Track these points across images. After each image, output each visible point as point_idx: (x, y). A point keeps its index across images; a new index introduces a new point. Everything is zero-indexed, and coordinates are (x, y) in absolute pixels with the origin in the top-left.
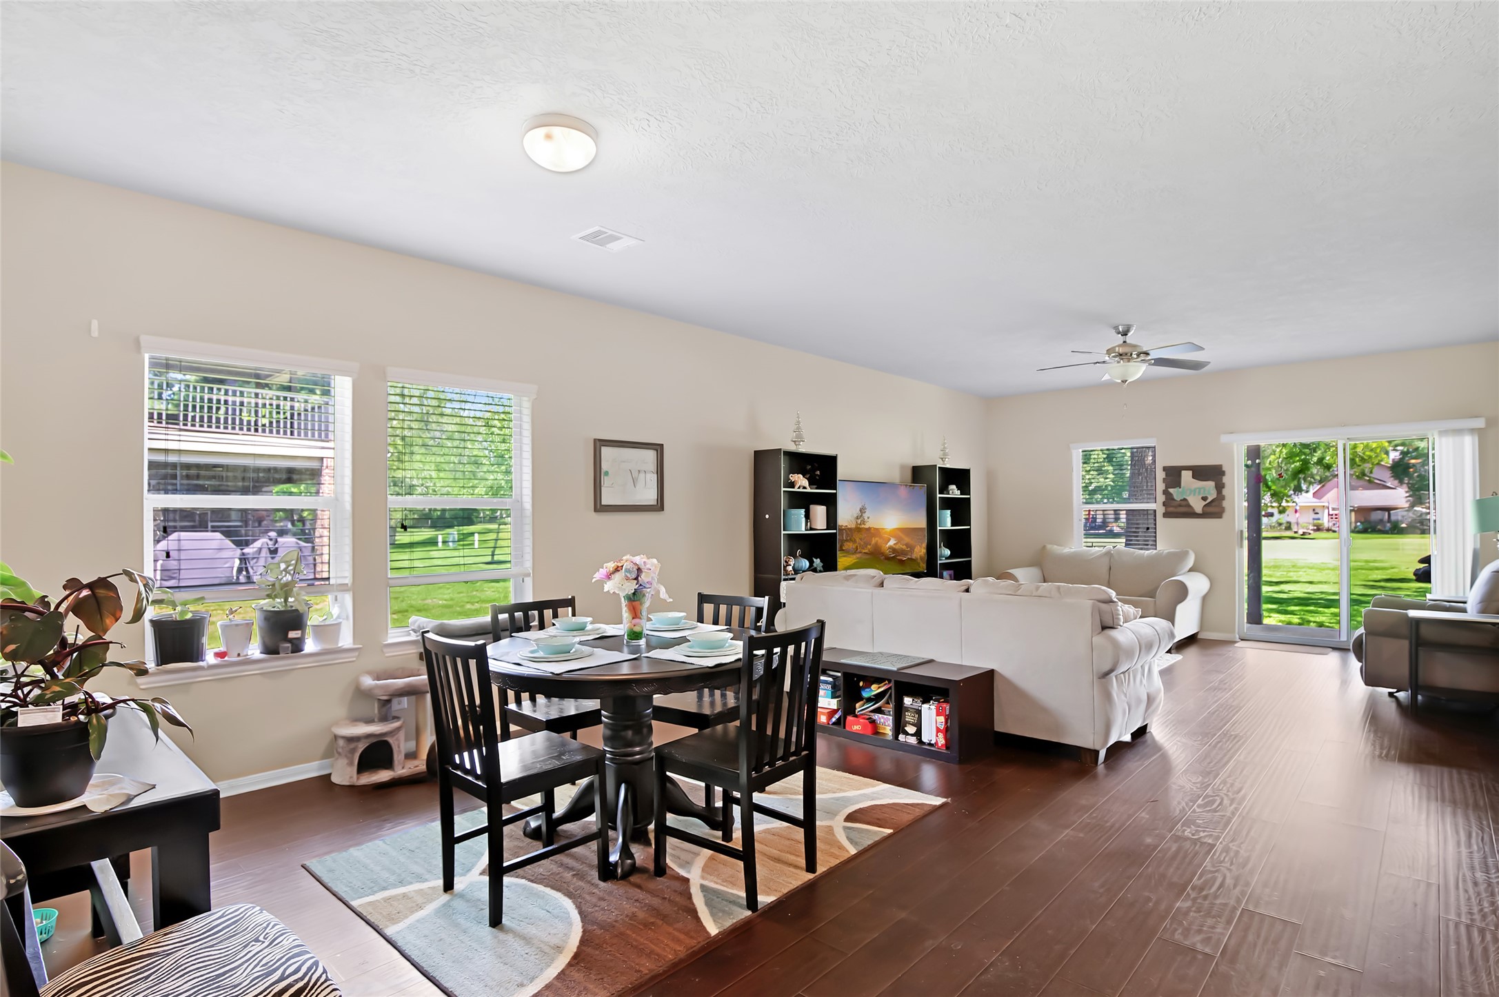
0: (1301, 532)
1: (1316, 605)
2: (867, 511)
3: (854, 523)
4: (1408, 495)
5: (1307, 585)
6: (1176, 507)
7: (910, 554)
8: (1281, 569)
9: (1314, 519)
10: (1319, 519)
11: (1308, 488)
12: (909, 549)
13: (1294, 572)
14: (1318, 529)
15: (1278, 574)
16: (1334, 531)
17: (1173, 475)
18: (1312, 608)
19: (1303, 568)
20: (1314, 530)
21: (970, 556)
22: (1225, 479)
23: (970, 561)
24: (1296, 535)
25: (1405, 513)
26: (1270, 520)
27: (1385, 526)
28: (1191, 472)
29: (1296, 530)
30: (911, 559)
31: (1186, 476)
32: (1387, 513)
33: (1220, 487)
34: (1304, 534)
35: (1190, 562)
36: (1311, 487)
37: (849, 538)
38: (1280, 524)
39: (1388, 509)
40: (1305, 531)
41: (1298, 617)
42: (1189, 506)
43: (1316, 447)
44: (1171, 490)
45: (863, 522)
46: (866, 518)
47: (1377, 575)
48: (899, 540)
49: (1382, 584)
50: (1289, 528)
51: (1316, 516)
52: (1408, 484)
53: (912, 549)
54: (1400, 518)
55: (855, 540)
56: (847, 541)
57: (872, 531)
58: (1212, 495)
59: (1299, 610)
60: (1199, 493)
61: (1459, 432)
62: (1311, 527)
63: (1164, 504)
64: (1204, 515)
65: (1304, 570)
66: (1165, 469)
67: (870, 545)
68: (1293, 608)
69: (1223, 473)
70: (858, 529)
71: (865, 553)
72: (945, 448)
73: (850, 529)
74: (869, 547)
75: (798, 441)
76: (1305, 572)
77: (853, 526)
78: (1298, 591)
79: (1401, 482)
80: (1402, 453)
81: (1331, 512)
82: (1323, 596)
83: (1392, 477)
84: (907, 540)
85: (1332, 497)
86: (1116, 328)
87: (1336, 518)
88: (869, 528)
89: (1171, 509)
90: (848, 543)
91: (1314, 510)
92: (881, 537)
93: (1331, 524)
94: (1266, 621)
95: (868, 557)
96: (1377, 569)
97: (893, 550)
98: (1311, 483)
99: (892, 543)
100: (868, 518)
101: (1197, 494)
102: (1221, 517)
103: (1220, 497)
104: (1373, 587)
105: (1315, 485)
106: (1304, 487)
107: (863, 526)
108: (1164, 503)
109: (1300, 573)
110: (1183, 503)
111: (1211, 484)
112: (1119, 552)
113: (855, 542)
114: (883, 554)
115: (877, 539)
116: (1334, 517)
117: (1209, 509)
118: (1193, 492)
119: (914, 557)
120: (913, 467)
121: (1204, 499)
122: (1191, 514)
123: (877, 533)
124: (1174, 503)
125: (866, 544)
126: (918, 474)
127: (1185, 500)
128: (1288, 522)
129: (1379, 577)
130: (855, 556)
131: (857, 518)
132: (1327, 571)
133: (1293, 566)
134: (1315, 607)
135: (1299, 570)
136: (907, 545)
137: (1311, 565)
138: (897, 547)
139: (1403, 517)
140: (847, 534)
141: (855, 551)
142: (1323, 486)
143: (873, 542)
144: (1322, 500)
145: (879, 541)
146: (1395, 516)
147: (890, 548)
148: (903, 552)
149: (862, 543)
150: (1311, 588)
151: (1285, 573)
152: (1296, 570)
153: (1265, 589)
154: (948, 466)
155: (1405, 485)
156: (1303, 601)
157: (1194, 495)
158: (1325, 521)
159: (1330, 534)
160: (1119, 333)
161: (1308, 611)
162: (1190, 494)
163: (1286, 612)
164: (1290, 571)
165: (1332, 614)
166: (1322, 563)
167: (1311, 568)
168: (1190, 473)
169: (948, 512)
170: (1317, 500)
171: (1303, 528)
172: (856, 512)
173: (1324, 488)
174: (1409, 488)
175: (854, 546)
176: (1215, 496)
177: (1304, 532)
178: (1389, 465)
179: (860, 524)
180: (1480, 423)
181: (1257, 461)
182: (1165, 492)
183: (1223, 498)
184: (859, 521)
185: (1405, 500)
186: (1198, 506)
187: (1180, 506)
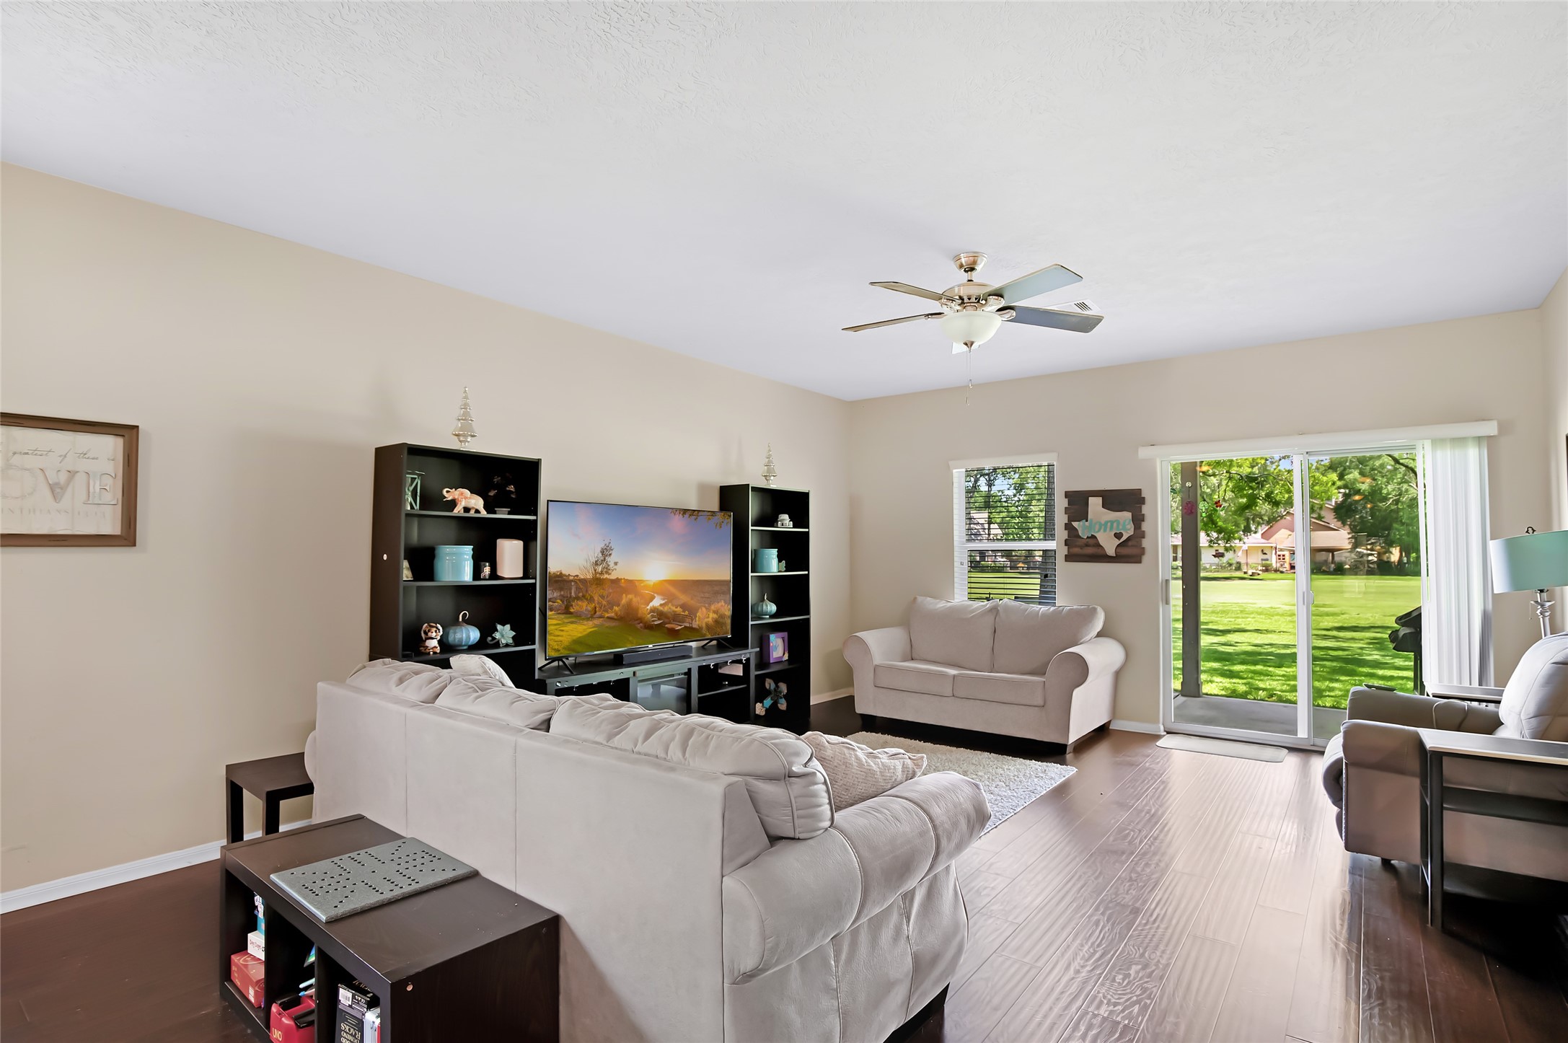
0: (1250, 572)
1: (1264, 662)
2: (613, 553)
3: (591, 571)
4: (1350, 536)
5: (1256, 635)
6: (1081, 547)
7: (688, 620)
8: (1229, 615)
9: (1262, 560)
10: (1267, 560)
11: (1256, 528)
12: (687, 613)
13: (1243, 618)
14: (1267, 569)
15: (1226, 621)
16: (1282, 572)
17: (1078, 503)
18: (1259, 667)
19: (1252, 613)
20: (1263, 571)
21: (808, 612)
22: (1146, 509)
23: (808, 620)
24: (1245, 576)
25: (1348, 554)
26: (1221, 560)
27: (1329, 568)
28: (1101, 498)
29: (1245, 571)
30: (691, 629)
31: (1095, 503)
32: (1331, 554)
33: (1138, 520)
34: (1253, 574)
35: (1098, 624)
36: (1260, 527)
37: (581, 594)
38: (1231, 565)
39: (1331, 551)
40: (1254, 571)
41: (1244, 681)
42: (1099, 545)
43: (1264, 481)
44: (1075, 524)
45: (607, 570)
46: (612, 565)
47: (1328, 622)
48: (670, 598)
49: (1335, 633)
50: (1239, 568)
51: (1265, 557)
52: (1350, 525)
53: (692, 612)
54: (1343, 559)
55: (592, 597)
56: (577, 598)
57: (623, 584)
58: (1128, 531)
59: (1246, 671)
60: (1111, 529)
61: (1459, 441)
62: (1260, 568)
63: (1067, 543)
64: (1118, 558)
65: (1252, 616)
66: (1067, 494)
67: (618, 605)
68: (1237, 668)
69: (1142, 501)
70: (598, 581)
71: (608, 618)
72: (769, 462)
73: (584, 581)
74: (616, 608)
75: (464, 436)
76: (1254, 618)
77: (589, 576)
78: (1244, 642)
79: (1344, 523)
80: (1345, 495)
81: (1278, 553)
82: (1273, 650)
83: (1335, 518)
84: (683, 598)
85: (1282, 538)
86: (957, 258)
87: (1284, 559)
88: (617, 581)
89: (1076, 550)
90: (580, 603)
91: (1262, 550)
92: (637, 594)
93: (1278, 565)
94: (1206, 688)
95: (612, 624)
96: (1328, 614)
97: (661, 615)
98: (1259, 524)
99: (657, 602)
100: (616, 564)
101: (1108, 529)
102: (1139, 562)
103: (1139, 534)
104: (1325, 637)
105: (1263, 526)
106: (1253, 528)
107: (606, 576)
108: (1066, 541)
109: (1249, 619)
110: (1092, 541)
111: (1127, 515)
112: (1006, 608)
113: (591, 600)
114: (640, 620)
115: (630, 596)
116: (1281, 557)
117: (1124, 551)
118: (1104, 526)
119: (695, 625)
120: (721, 487)
121: (1118, 536)
122: (1101, 557)
123: (631, 586)
124: (1080, 542)
125: (611, 604)
126: (731, 497)
127: (1093, 537)
128: (1238, 563)
129: (1331, 625)
130: (590, 623)
131: (596, 564)
132: (1276, 617)
133: (1241, 612)
134: (1265, 666)
135: (1247, 616)
136: (684, 607)
137: (1260, 610)
138: (666, 609)
139: (1346, 558)
140: (578, 589)
141: (593, 615)
142: (1271, 527)
143: (624, 601)
144: (1269, 541)
145: (634, 600)
146: (1339, 557)
147: (653, 610)
148: (676, 618)
149: (604, 603)
150: (1260, 639)
151: (1233, 620)
152: (1243, 616)
153: (1205, 641)
154: (773, 486)
155: (1348, 527)
156: (1252, 657)
157: (1105, 531)
158: (1274, 562)
159: (1278, 575)
160: (961, 266)
161: (1255, 672)
162: (1099, 530)
163: (1232, 675)
164: (1238, 618)
165: (1283, 676)
166: (1272, 608)
167: (1260, 614)
168: (1099, 500)
169: (774, 552)
170: (1266, 541)
171: (1252, 568)
172: (595, 554)
173: (1272, 529)
174: (1351, 529)
175: (590, 607)
176: (1131, 533)
177: (1253, 573)
178: (1331, 507)
179: (602, 573)
180: (1490, 429)
181: (1189, 484)
182: (1068, 527)
183: (1143, 535)
184: (599, 569)
185: (1348, 541)
186: (1110, 546)
187: (1087, 545)
